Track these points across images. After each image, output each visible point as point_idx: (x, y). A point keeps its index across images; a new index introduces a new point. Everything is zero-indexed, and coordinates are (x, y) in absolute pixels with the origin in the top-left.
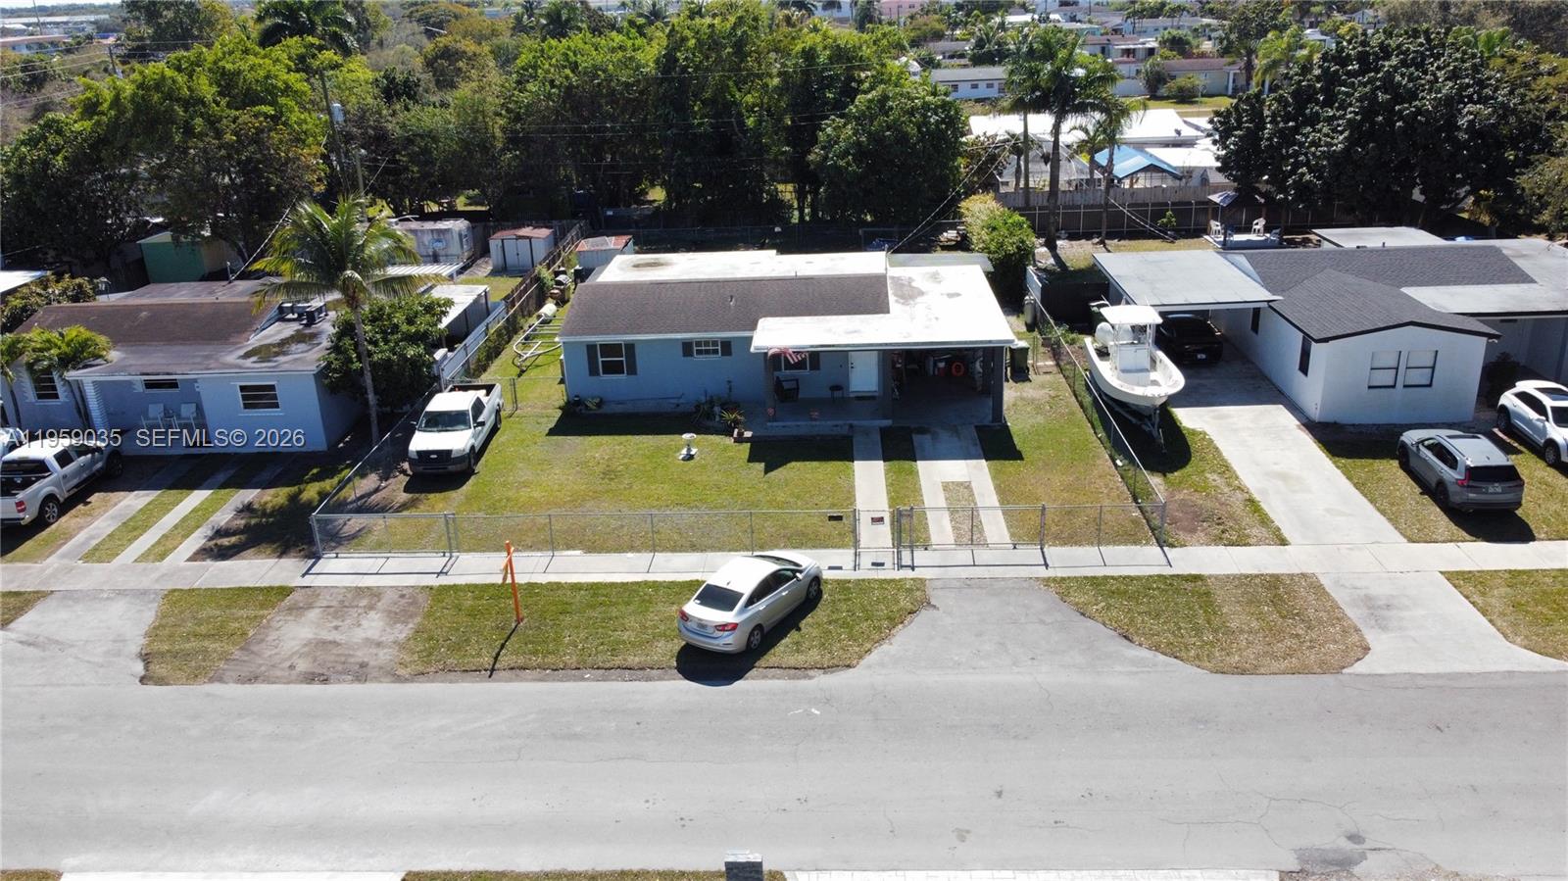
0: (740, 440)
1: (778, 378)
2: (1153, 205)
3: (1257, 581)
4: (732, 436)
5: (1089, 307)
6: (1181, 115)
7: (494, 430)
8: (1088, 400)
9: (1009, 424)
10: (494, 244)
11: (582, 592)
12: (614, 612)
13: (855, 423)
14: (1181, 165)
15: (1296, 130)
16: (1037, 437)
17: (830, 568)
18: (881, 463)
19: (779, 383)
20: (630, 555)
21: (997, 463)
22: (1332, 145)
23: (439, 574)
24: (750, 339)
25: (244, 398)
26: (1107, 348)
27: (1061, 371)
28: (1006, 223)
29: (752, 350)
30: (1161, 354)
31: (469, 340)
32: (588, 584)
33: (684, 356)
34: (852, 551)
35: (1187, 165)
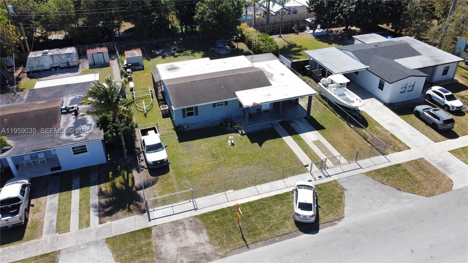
0: (243, 134)
9: (311, 115)
13: (271, 122)
18: (290, 137)
25: (73, 151)
33: (213, 107)
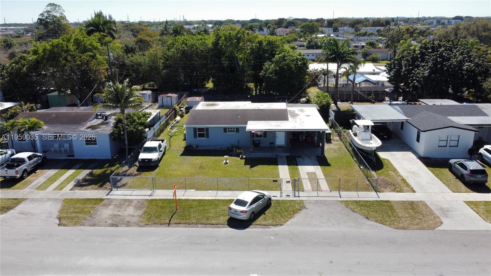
0: (242, 158)
1: (253, 140)
2: (367, 92)
3: (407, 203)
4: (239, 157)
5: (350, 121)
6: (375, 66)
7: (164, 154)
8: (350, 149)
9: (326, 156)
10: (160, 98)
11: (196, 202)
12: (206, 208)
13: (278, 154)
14: (376, 80)
15: (413, 69)
16: (335, 160)
17: (273, 196)
18: (287, 166)
19: (254, 141)
20: (210, 191)
21: (323, 167)
22: (424, 74)
23: (150, 196)
24: (245, 127)
25: (86, 141)
26: (356, 133)
27: (341, 140)
28: (323, 95)
29: (246, 130)
30: (373, 135)
31: (155, 126)
32: (197, 200)
33: (224, 132)
34: (280, 192)
35: (377, 80)
